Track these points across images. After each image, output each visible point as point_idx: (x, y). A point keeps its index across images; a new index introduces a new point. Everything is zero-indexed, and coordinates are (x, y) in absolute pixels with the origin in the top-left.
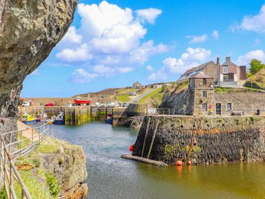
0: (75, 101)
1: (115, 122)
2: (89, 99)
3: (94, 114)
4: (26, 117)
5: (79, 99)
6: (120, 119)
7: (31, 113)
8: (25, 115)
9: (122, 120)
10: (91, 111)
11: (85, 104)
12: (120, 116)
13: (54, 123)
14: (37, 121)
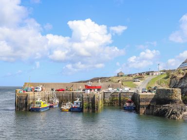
0: (86, 86)
1: (142, 111)
2: (100, 84)
3: (108, 100)
4: (40, 103)
5: (90, 84)
6: (148, 107)
7: (44, 99)
8: (38, 101)
9: (151, 108)
10: (104, 97)
11: (96, 90)
12: (149, 103)
13: (70, 110)
14: (51, 107)
